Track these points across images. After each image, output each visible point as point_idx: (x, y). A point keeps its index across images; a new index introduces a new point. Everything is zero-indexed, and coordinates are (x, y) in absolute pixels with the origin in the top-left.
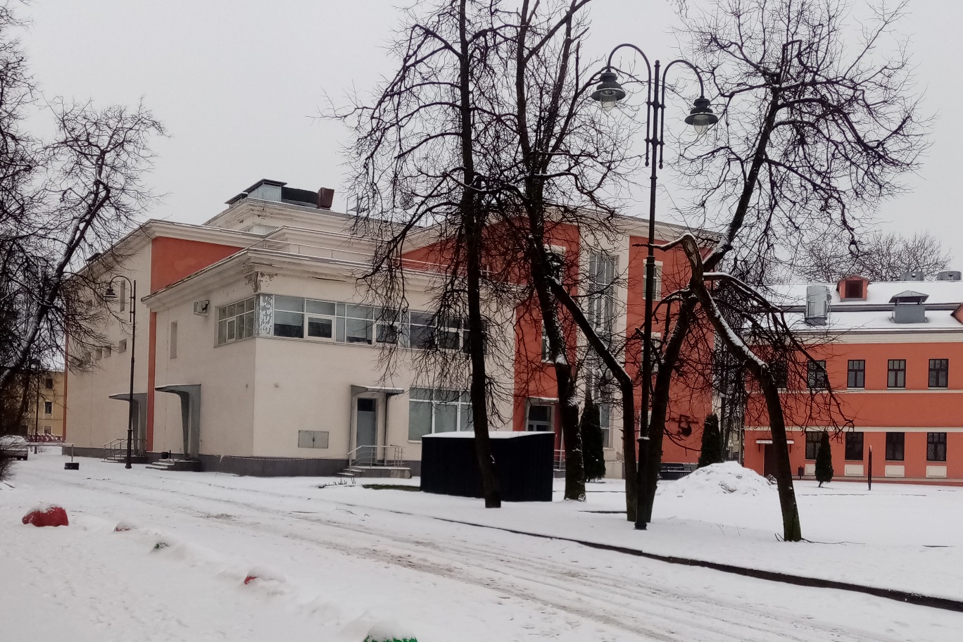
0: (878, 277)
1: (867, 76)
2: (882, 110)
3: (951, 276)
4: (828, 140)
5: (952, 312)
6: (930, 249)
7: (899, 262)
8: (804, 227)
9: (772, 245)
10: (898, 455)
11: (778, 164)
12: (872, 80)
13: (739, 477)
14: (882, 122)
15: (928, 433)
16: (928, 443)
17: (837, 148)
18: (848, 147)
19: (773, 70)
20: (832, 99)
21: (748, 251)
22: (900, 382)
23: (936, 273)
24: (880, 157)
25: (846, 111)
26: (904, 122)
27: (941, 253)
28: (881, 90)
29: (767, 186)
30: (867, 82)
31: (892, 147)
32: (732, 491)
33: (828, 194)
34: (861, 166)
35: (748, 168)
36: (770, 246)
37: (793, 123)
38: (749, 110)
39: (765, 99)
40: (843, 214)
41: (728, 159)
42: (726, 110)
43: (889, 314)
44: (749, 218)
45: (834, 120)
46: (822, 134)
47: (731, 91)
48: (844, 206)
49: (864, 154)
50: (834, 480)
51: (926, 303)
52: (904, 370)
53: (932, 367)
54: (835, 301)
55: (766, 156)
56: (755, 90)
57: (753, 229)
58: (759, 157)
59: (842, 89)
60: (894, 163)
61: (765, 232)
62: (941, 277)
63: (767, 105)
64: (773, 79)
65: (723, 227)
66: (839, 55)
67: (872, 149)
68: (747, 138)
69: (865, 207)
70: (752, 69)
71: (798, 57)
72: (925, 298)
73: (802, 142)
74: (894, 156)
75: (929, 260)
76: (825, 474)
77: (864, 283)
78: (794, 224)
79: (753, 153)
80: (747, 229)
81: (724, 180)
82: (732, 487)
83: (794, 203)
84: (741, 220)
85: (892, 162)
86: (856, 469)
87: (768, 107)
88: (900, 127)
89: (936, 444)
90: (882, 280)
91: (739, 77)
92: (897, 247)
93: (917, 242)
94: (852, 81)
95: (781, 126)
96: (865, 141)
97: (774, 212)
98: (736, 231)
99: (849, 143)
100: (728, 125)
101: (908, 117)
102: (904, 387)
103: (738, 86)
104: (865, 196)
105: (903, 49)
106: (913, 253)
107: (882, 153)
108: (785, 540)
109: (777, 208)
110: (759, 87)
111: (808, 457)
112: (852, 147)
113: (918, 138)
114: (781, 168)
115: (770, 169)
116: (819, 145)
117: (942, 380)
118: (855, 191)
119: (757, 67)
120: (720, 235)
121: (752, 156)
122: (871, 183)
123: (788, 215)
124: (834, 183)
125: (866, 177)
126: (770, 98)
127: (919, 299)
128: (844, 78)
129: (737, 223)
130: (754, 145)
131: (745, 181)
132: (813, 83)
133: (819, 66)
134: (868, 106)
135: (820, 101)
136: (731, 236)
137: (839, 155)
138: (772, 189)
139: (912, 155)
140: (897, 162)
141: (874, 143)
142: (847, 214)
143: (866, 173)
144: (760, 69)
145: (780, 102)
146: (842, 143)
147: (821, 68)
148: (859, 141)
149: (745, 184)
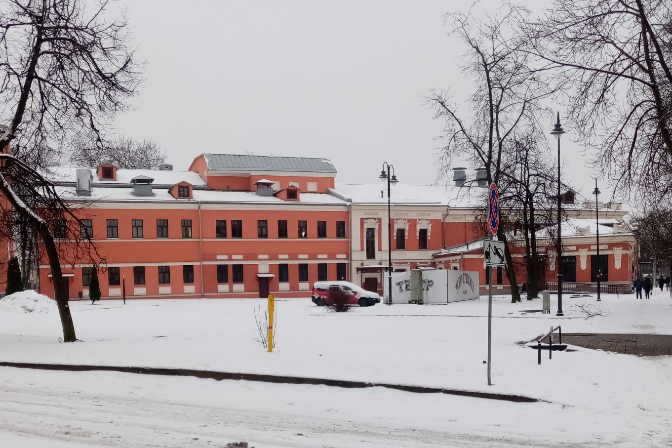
0: (123, 166)
1: (101, 28)
2: (112, 53)
3: (167, 167)
4: (79, 68)
5: (168, 190)
6: (154, 150)
7: (136, 157)
8: (66, 127)
9: (45, 137)
10: (142, 281)
11: (44, 81)
12: (105, 31)
13: (36, 301)
14: (114, 61)
15: (159, 266)
16: (159, 272)
17: (85, 75)
18: (93, 75)
19: (37, 14)
20: (79, 40)
21: (27, 141)
22: (140, 234)
23: (158, 165)
24: (114, 84)
25: (89, 50)
26: (127, 63)
27: (160, 152)
28: (111, 39)
29: (38, 96)
30: (102, 33)
31: (120, 78)
32: (31, 311)
33: (80, 105)
34: (102, 89)
35: (24, 80)
36: (43, 138)
37: (54, 53)
38: (20, 39)
39: (32, 33)
40: (91, 120)
41: (8, 73)
42: (4, 37)
43: (131, 190)
44: (26, 117)
45: (81, 55)
46: (75, 64)
47: (7, 24)
48: (92, 115)
49: (103, 81)
50: (101, 299)
51: (153, 183)
52: (142, 226)
53: (159, 225)
54: (96, 180)
55: (36, 73)
56: (24, 25)
57: (30, 125)
58: (31, 75)
59: (85, 34)
60: (122, 89)
61: (39, 128)
62: (161, 168)
63: (33, 37)
64: (37, 20)
65: (7, 121)
66: (82, 11)
67: (108, 78)
68: (22, 60)
69: (105, 117)
70: (21, 10)
71: (54, 8)
72: (152, 180)
73: (62, 67)
74: (122, 85)
75: (154, 157)
76: (96, 296)
77: (114, 170)
78: (59, 124)
79: (26, 71)
80: (25, 124)
81: (6, 88)
82: (31, 308)
83: (59, 109)
84: (21, 118)
85: (120, 89)
86: (116, 291)
87: (34, 39)
88: (125, 66)
89: (164, 273)
90: (126, 168)
91: (12, 15)
92: (134, 147)
93: (146, 145)
94: (92, 30)
95: (45, 55)
96: (103, 73)
97: (44, 114)
98: (17, 125)
99: (93, 72)
100: (6, 48)
101: (129, 60)
102: (143, 237)
103: (11, 21)
104: (106, 110)
105: (124, 14)
106: (144, 151)
107: (114, 82)
108: (65, 341)
109: (46, 112)
110: (27, 24)
111: (85, 285)
112: (95, 75)
113: (136, 74)
114: (47, 84)
115: (39, 83)
116: (73, 71)
117: (165, 233)
118: (99, 106)
119: (25, 9)
120: (5, 127)
121: (25, 73)
122: (109, 102)
123: (54, 117)
124: (85, 99)
125: (105, 97)
126: (36, 32)
127: (149, 181)
128: (87, 27)
129: (17, 119)
130: (27, 64)
131: (22, 90)
132: (66, 27)
133: (69, 16)
134: (103, 49)
135: (71, 40)
136: (14, 128)
137: (87, 80)
138: (42, 99)
139: (134, 85)
140: (124, 89)
141: (109, 74)
142: (94, 121)
143: (105, 93)
144: (27, 11)
145: (43, 37)
146: (88, 72)
147: (71, 17)
148: (100, 72)
149: (22, 92)
